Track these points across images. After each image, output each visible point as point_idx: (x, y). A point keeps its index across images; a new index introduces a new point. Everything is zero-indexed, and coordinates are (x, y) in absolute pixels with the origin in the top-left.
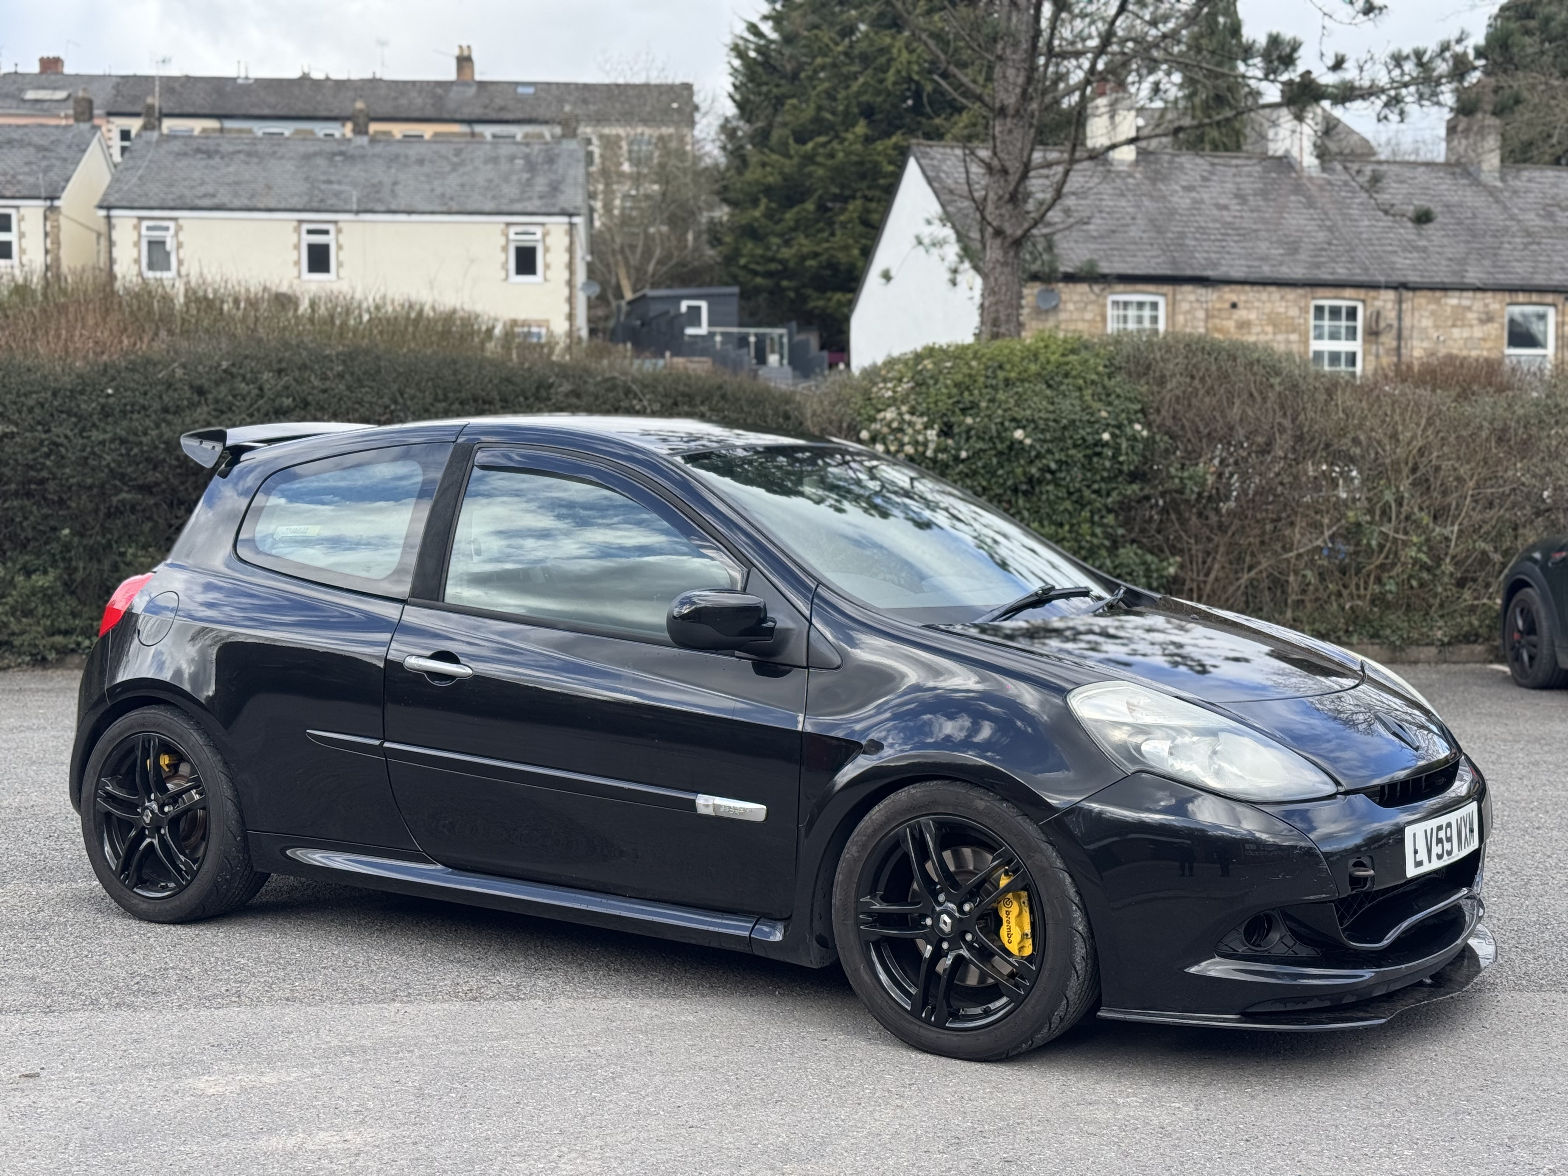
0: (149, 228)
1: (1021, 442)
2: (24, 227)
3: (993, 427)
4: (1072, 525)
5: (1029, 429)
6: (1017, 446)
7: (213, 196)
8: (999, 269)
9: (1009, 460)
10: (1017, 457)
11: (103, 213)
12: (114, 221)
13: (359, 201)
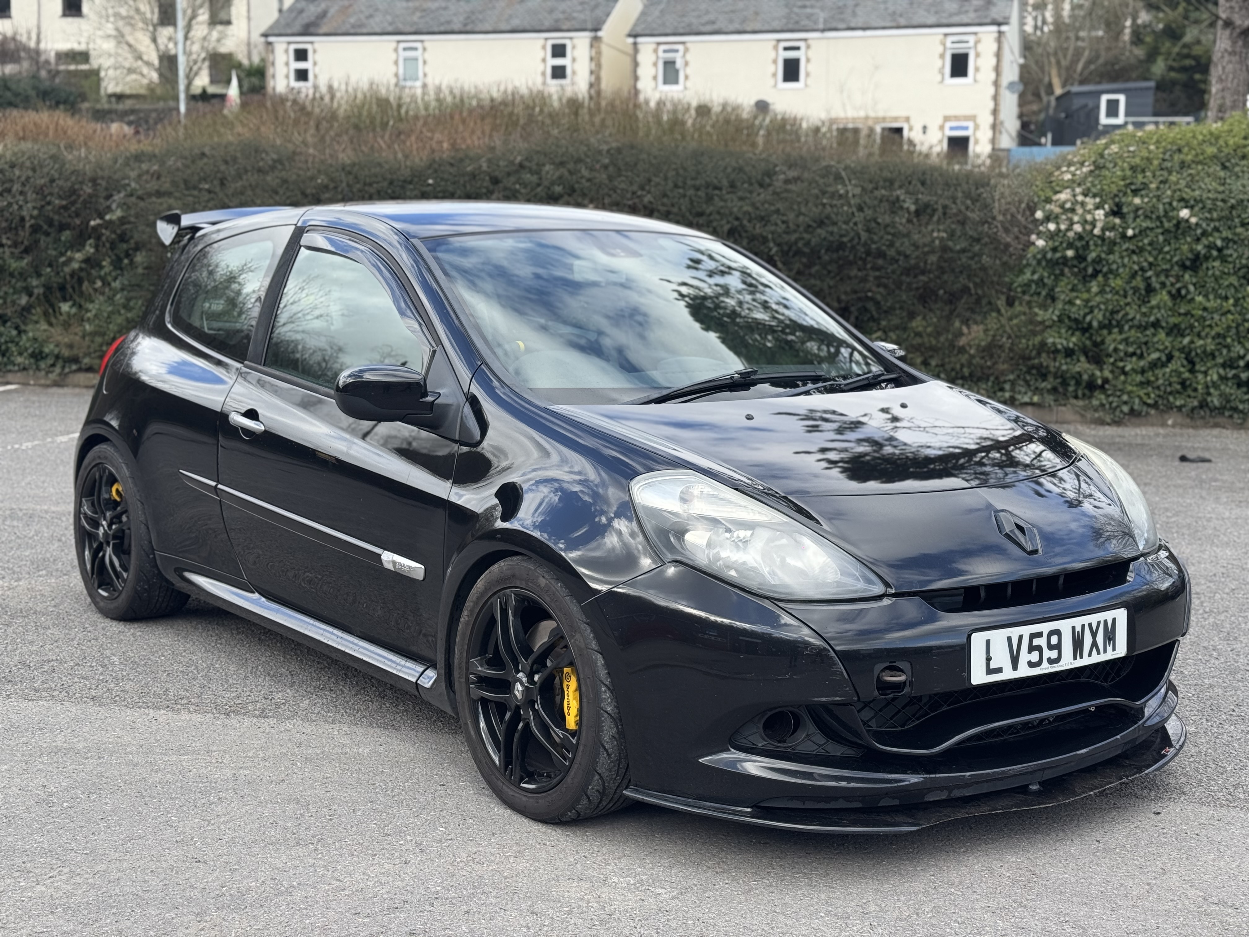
0: (665, 51)
1: (1187, 221)
2: (577, 53)
3: (1161, 207)
4: (1237, 300)
5: (1196, 209)
6: (1183, 225)
7: (713, 23)
8: (1227, 58)
9: (1176, 238)
10: (1184, 234)
11: (631, 40)
12: (640, 47)
13: (825, 21)
